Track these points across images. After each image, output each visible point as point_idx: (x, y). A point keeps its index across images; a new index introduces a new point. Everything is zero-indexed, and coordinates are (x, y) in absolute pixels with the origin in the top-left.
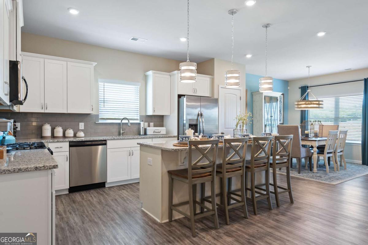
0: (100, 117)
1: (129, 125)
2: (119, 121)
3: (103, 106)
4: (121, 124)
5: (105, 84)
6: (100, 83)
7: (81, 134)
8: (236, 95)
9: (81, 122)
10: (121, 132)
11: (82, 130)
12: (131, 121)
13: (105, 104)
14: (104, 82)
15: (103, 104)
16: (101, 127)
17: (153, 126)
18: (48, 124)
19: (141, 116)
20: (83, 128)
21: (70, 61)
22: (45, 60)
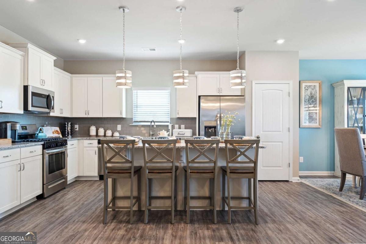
0: (134, 120)
1: (155, 127)
2: (149, 124)
3: (136, 111)
4: (151, 126)
5: (138, 91)
6: (134, 91)
7: (117, 134)
8: (282, 91)
9: (119, 124)
10: (151, 133)
11: (118, 131)
12: (156, 124)
13: (138, 109)
14: (137, 90)
15: (136, 109)
16: (134, 128)
17: (184, 128)
18: (94, 126)
19: (171, 119)
20: (120, 129)
21: (104, 77)
22: (88, 78)
